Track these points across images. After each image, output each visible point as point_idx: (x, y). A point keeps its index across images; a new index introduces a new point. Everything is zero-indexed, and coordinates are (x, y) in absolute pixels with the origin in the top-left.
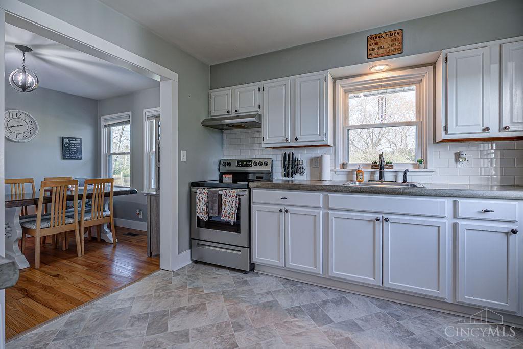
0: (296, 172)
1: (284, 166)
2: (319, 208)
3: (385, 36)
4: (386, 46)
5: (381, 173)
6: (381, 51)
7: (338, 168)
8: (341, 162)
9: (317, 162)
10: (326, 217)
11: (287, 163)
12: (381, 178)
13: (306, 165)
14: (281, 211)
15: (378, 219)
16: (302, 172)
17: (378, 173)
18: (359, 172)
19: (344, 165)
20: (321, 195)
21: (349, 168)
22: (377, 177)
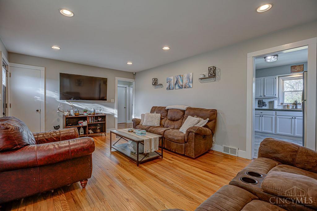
0: (264, 106)
1: (259, 104)
2: (273, 115)
3: (297, 66)
4: (297, 69)
5: (296, 106)
6: (296, 70)
7: (280, 105)
8: (281, 103)
9: (272, 103)
10: (276, 118)
11: (260, 103)
12: (296, 108)
13: (267, 104)
14: (260, 116)
15: (292, 118)
16: (266, 106)
17: (295, 106)
18: (288, 106)
19: (282, 104)
20: (274, 112)
21: (284, 105)
22: (295, 107)
